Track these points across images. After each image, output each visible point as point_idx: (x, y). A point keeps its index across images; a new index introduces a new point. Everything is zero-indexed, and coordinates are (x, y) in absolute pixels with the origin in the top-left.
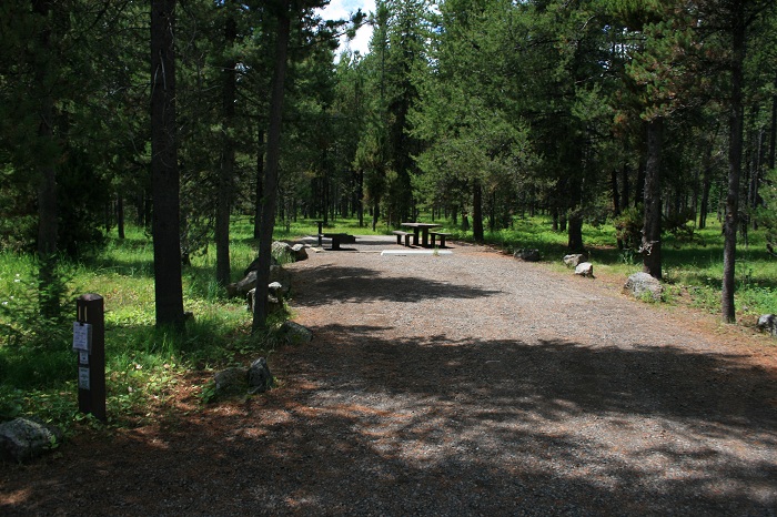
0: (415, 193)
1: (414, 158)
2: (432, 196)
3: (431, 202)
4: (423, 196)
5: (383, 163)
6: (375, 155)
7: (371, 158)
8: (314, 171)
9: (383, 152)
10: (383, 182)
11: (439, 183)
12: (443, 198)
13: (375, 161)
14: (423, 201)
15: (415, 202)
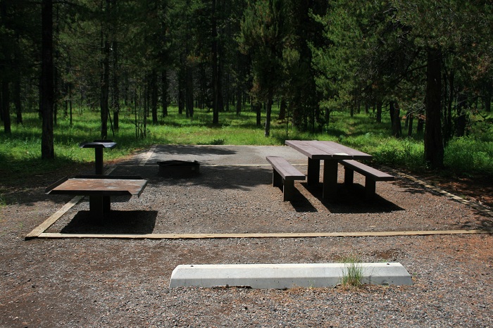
0: (320, 81)
1: (318, 18)
2: (349, 85)
3: (348, 98)
4: (333, 86)
5: (279, 38)
6: (267, 26)
7: (261, 31)
8: (199, 55)
9: (279, 22)
10: (279, 66)
11: (363, 60)
12: (368, 89)
13: (266, 36)
14: (332, 94)
15: (320, 97)
